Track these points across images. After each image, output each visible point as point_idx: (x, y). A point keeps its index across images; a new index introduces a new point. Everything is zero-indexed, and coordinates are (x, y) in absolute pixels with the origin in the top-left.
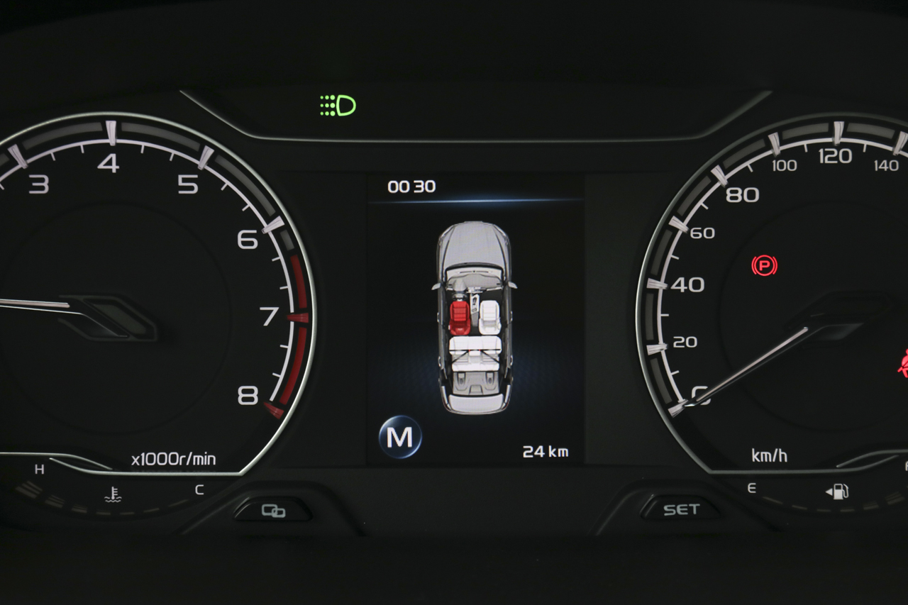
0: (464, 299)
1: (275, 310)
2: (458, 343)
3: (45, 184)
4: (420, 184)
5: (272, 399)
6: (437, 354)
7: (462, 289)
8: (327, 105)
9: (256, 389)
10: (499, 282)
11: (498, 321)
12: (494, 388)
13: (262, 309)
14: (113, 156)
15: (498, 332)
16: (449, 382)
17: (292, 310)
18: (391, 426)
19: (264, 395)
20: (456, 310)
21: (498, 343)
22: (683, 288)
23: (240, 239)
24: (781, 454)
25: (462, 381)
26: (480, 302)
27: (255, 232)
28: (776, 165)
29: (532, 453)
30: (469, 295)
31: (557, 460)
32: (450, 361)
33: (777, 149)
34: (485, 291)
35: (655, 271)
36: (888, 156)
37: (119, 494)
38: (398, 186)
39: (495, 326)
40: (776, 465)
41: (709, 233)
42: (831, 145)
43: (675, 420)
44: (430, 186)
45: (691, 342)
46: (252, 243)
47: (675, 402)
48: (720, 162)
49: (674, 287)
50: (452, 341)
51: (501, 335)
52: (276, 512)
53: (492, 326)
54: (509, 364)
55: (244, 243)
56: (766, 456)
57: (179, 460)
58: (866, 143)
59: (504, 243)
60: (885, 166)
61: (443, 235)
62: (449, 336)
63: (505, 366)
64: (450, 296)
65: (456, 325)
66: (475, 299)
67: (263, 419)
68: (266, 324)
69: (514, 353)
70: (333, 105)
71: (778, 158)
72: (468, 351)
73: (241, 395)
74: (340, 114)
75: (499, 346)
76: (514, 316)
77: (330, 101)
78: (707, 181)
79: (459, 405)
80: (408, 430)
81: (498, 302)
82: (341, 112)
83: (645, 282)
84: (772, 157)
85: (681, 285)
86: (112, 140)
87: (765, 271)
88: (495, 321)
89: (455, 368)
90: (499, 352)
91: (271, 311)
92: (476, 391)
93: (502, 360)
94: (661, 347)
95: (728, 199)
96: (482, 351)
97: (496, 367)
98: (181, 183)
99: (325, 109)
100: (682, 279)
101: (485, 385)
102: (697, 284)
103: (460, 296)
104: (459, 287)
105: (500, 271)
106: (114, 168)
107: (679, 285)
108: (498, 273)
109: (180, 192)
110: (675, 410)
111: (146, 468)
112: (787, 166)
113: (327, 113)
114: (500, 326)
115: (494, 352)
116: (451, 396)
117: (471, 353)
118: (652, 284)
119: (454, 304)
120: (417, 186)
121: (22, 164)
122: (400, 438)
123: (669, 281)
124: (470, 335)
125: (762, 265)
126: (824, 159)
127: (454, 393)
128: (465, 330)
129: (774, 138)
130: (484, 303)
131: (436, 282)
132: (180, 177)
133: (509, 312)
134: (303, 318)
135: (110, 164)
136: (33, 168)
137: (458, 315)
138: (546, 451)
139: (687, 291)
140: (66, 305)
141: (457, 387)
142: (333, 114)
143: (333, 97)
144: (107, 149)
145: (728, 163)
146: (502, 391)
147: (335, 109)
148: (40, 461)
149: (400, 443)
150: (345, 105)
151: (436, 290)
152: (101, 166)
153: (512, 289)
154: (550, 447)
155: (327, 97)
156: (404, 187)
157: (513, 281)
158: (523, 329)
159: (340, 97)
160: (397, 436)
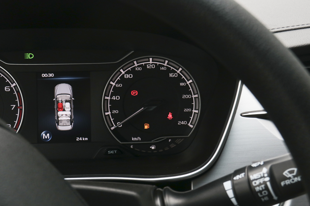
0: (61, 102)
1: (15, 106)
2: (60, 113)
4: (50, 75)
5: (14, 127)
6: (55, 116)
7: (61, 100)
8: (26, 56)
9: (10, 125)
10: (70, 98)
11: (70, 107)
12: (69, 123)
13: (11, 105)
15: (70, 110)
16: (58, 122)
17: (19, 106)
18: (44, 133)
19: (12, 126)
20: (59, 105)
22: (114, 99)
23: (5, 89)
24: (139, 138)
25: (61, 122)
26: (65, 103)
27: (9, 87)
28: (136, 69)
29: (79, 139)
30: (62, 101)
31: (85, 141)
32: (58, 117)
33: (136, 65)
34: (66, 100)
35: (107, 95)
36: (163, 66)
38: (44, 75)
39: (69, 109)
40: (138, 141)
41: (121, 85)
42: (149, 64)
43: (113, 131)
44: (52, 75)
45: (117, 112)
46: (8, 90)
47: (113, 126)
48: (122, 68)
49: (112, 98)
50: (58, 112)
53: (68, 109)
54: (73, 118)
55: (6, 90)
56: (136, 139)
58: (158, 63)
59: (71, 89)
60: (163, 69)
61: (56, 87)
62: (58, 111)
63: (72, 118)
64: (58, 102)
65: (59, 109)
66: (64, 102)
68: (12, 109)
69: (74, 115)
70: (28, 56)
71: (137, 67)
72: (62, 115)
74: (30, 58)
75: (70, 114)
76: (74, 106)
77: (27, 55)
78: (119, 73)
79: (60, 128)
80: (48, 134)
81: (70, 103)
82: (30, 57)
83: (104, 97)
84: (135, 67)
87: (135, 94)
88: (69, 108)
89: (59, 119)
90: (70, 115)
91: (13, 106)
92: (65, 124)
93: (71, 117)
94: (109, 113)
95: (125, 77)
96: (66, 115)
97: (69, 119)
99: (26, 57)
100: (114, 97)
101: (67, 123)
102: (118, 98)
103: (60, 101)
104: (60, 99)
105: (70, 95)
107: (113, 98)
110: (112, 128)
112: (139, 69)
113: (26, 58)
114: (70, 109)
115: (69, 115)
116: (59, 126)
117: (63, 115)
118: (106, 98)
119: (59, 103)
120: (49, 75)
122: (46, 136)
123: (111, 97)
124: (63, 111)
125: (134, 93)
126: (148, 67)
127: (59, 125)
128: (62, 110)
129: (135, 62)
130: (66, 103)
131: (54, 98)
133: (72, 105)
134: (21, 108)
137: (60, 106)
138: (82, 139)
139: (115, 99)
141: (60, 124)
142: (28, 58)
143: (28, 54)
145: (124, 68)
146: (71, 124)
147: (28, 57)
149: (46, 138)
150: (31, 56)
151: (54, 100)
153: (73, 100)
154: (83, 138)
155: (26, 54)
156: (46, 75)
157: (73, 98)
158: (75, 109)
159: (30, 54)
160: (45, 136)
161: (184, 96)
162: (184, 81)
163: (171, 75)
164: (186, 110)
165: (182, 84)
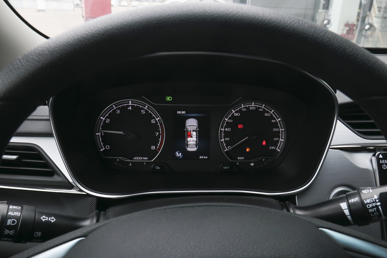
1: (158, 133)
2: (189, 139)
3: (119, 112)
5: (157, 148)
6: (185, 141)
9: (154, 147)
10: (196, 129)
12: (195, 146)
13: (156, 133)
14: (130, 107)
16: (187, 145)
17: (161, 133)
18: (177, 153)
19: (156, 148)
21: (196, 139)
22: (227, 130)
23: (152, 121)
24: (243, 158)
25: (189, 145)
27: (155, 120)
28: (243, 110)
29: (201, 158)
30: (191, 131)
31: (205, 159)
32: (187, 142)
33: (243, 107)
34: (193, 130)
35: (222, 127)
36: (261, 108)
37: (131, 164)
38: (179, 112)
39: (195, 136)
40: (242, 160)
41: (231, 121)
42: (252, 106)
43: (226, 152)
44: (184, 112)
45: (228, 139)
46: (154, 122)
47: (225, 149)
48: (233, 109)
49: (225, 130)
51: (196, 138)
52: (158, 168)
54: (198, 143)
56: (240, 158)
57: (141, 158)
58: (257, 106)
59: (197, 122)
60: (261, 110)
61: (186, 121)
62: (187, 138)
64: (188, 131)
65: (189, 136)
67: (156, 152)
68: (156, 135)
69: (198, 140)
71: (243, 108)
73: (152, 148)
74: (169, 100)
76: (198, 134)
78: (231, 112)
79: (189, 149)
80: (180, 154)
81: (196, 132)
83: (221, 129)
84: (242, 108)
85: (226, 129)
86: (130, 104)
87: (241, 127)
89: (188, 143)
92: (192, 147)
93: (196, 142)
94: (223, 140)
95: (234, 115)
96: (193, 140)
97: (195, 143)
98: (142, 112)
99: (167, 99)
100: (227, 129)
101: (193, 146)
102: (229, 129)
103: (189, 131)
104: (189, 129)
106: (131, 109)
108: (196, 127)
109: (142, 113)
110: (225, 151)
111: (136, 160)
112: (244, 110)
117: (191, 141)
118: (222, 129)
120: (182, 112)
121: (115, 108)
123: (225, 129)
124: (191, 137)
125: (240, 126)
126: (251, 109)
129: (242, 105)
130: (194, 132)
131: (185, 128)
132: (142, 111)
133: (197, 134)
134: (163, 135)
135: (130, 108)
136: (117, 109)
137: (189, 134)
138: (204, 157)
139: (228, 130)
140: (122, 132)
141: (189, 146)
144: (129, 106)
145: (235, 109)
146: (196, 147)
148: (118, 159)
149: (179, 156)
150: (170, 99)
151: (185, 130)
152: (128, 109)
153: (198, 130)
155: (167, 97)
156: (180, 112)
157: (198, 128)
158: (200, 137)
159: (169, 97)
160: (179, 155)
161: (274, 130)
162: (274, 119)
163: (266, 114)
164: (275, 139)
165: (273, 121)
